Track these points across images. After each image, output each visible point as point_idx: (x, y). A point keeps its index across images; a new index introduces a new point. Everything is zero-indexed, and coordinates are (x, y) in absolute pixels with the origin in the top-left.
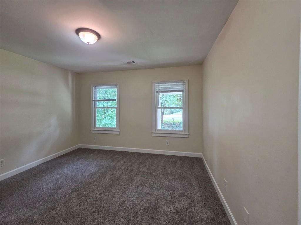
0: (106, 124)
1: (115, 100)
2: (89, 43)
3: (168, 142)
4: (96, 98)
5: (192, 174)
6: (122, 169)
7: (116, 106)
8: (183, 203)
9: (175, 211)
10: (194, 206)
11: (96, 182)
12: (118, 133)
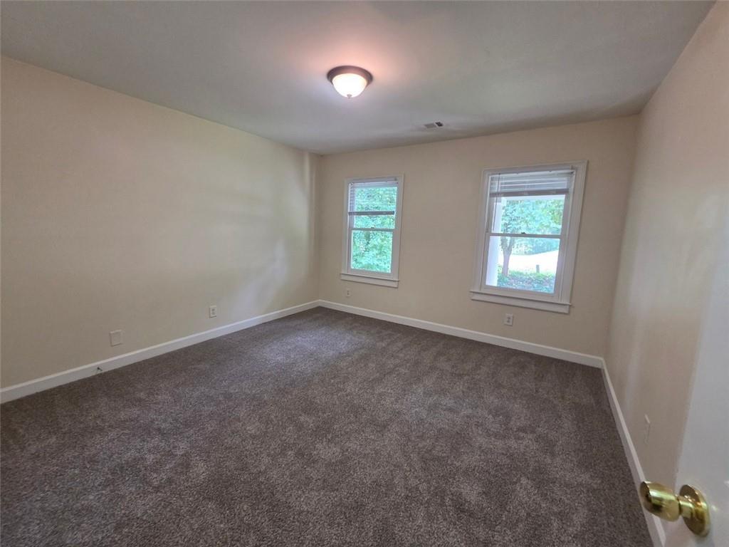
0: (369, 266)
1: (393, 213)
2: (349, 96)
3: (509, 318)
4: (352, 207)
5: (563, 398)
6: (398, 357)
7: (393, 227)
8: (527, 444)
9: (504, 452)
10: (553, 455)
11: (350, 369)
12: (395, 285)
